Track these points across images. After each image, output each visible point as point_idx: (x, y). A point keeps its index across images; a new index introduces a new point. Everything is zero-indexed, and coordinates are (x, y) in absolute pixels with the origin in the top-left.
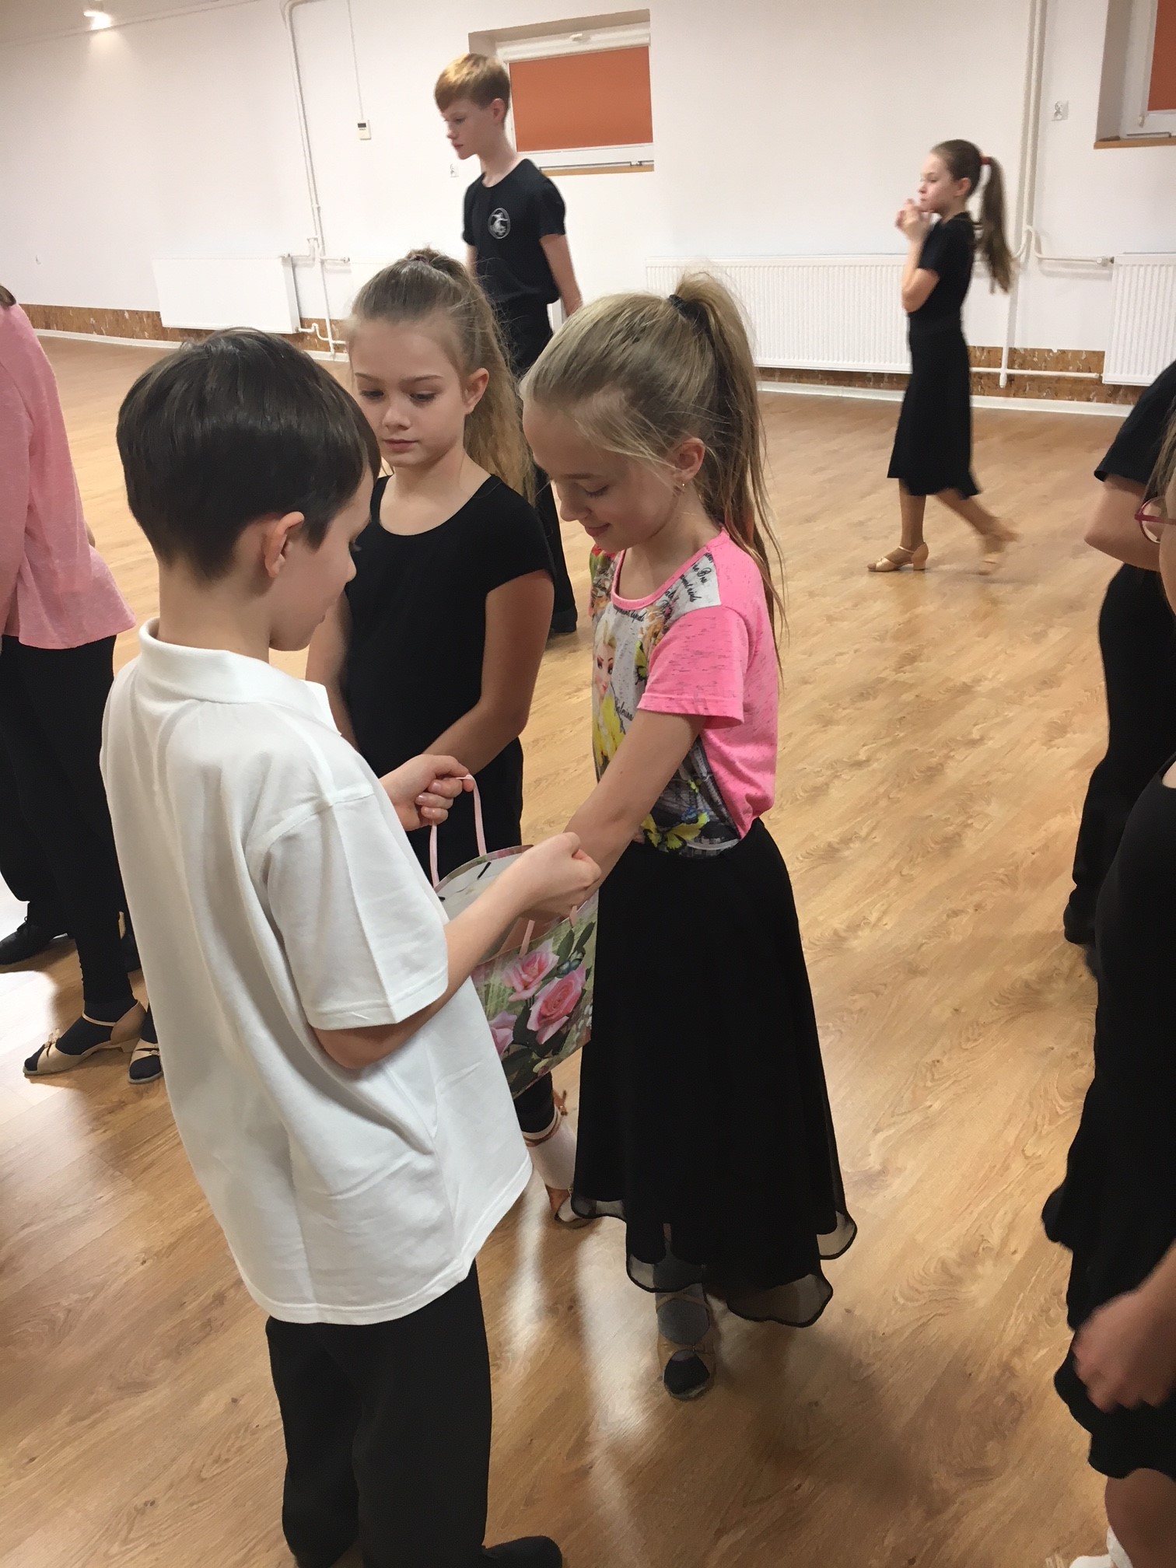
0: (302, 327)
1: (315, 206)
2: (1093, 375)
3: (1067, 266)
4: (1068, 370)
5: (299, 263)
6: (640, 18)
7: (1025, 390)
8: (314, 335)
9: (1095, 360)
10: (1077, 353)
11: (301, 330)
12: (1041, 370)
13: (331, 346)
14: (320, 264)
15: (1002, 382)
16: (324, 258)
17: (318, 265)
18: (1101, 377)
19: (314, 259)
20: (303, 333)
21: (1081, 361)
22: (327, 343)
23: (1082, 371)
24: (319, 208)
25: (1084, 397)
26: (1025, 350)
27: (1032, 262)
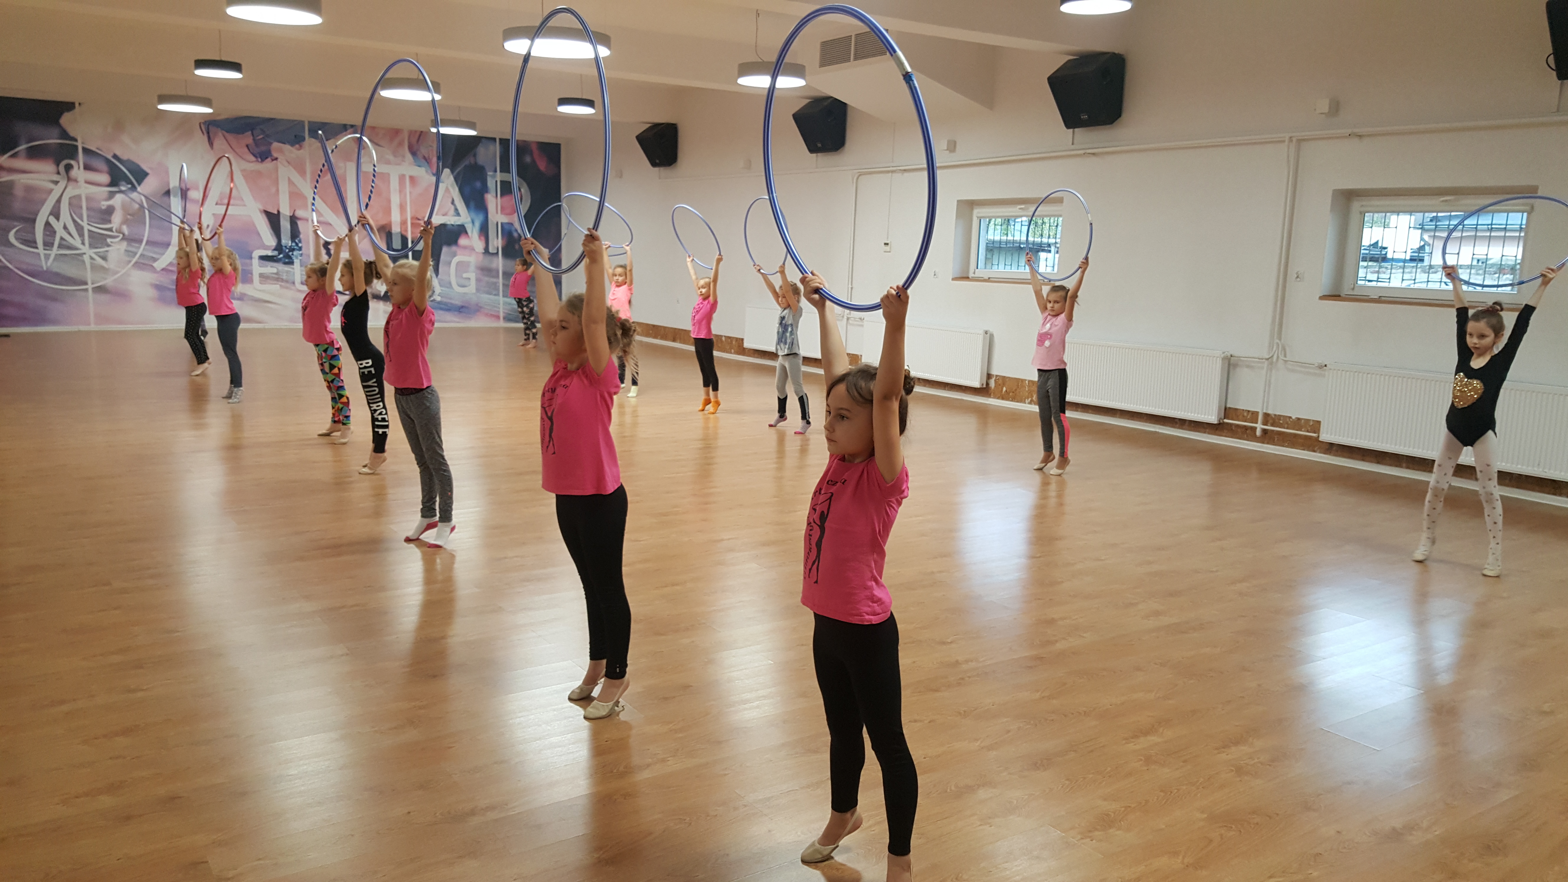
1: (850, 286)
2: (1314, 435)
3: (1305, 367)
4: (1301, 431)
7: (1274, 440)
9: (1316, 426)
10: (1308, 421)
12: (1284, 428)
14: (846, 320)
15: (1258, 433)
16: (849, 316)
18: (1319, 437)
21: (1309, 426)
23: (1310, 432)
24: (852, 288)
25: (1311, 448)
26: (1275, 415)
27: (1281, 362)
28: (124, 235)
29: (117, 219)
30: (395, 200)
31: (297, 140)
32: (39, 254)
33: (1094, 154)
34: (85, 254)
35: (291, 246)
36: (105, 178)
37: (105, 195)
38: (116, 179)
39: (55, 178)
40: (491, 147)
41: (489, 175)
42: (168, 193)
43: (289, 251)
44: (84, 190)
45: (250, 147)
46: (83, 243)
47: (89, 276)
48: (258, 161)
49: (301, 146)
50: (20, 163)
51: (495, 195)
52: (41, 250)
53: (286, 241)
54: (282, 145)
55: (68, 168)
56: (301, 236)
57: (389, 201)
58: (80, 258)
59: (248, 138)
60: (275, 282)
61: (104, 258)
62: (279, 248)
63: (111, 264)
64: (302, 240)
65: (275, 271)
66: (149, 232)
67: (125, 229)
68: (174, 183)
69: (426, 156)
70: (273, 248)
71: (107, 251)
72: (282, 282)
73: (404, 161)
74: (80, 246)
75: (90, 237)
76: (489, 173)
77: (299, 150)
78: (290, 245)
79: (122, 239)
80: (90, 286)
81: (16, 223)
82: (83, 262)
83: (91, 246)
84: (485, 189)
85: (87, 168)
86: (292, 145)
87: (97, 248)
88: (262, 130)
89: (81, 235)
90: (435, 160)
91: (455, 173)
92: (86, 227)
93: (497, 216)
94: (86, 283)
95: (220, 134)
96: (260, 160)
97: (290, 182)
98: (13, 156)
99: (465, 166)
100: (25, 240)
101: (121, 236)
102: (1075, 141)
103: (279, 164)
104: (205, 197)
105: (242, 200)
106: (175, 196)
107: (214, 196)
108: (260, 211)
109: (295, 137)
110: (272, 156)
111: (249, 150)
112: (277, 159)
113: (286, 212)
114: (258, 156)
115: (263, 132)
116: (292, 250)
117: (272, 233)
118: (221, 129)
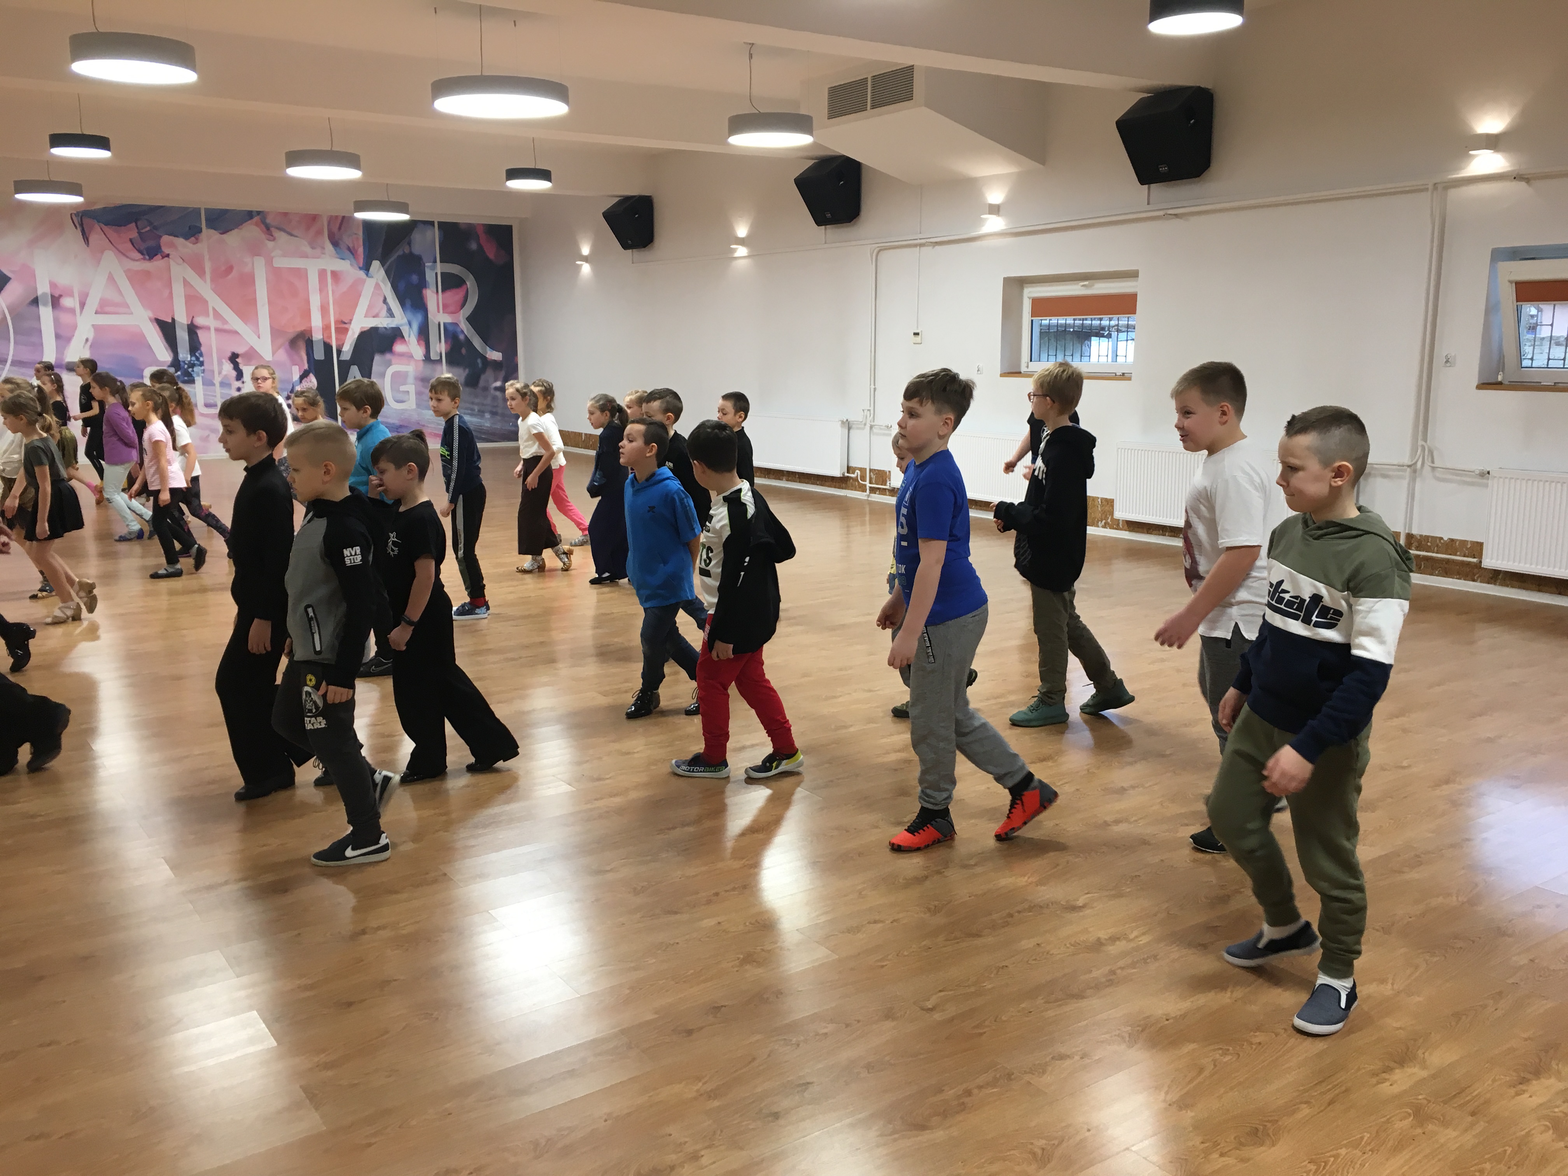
0: (848, 472)
1: (873, 387)
2: (1475, 560)
3: (1457, 475)
4: (1456, 555)
5: (854, 426)
6: (1133, 275)
8: (856, 479)
9: (1477, 549)
10: (1464, 542)
11: (846, 474)
12: (1433, 552)
13: (868, 488)
14: (869, 428)
16: (872, 424)
17: (868, 427)
18: (1481, 562)
19: (865, 424)
20: (848, 477)
21: (1467, 549)
22: (865, 485)
23: (1468, 557)
24: (875, 389)
25: (1469, 577)
26: (1421, 536)
27: (1427, 468)
30: (315, 301)
31: (192, 232)
33: (1175, 215)
35: (191, 360)
40: (429, 234)
41: (428, 267)
42: (35, 302)
43: (189, 367)
45: (134, 242)
48: (144, 259)
49: (197, 239)
51: (435, 290)
53: (185, 355)
54: (171, 237)
56: (203, 349)
57: (308, 302)
59: (131, 232)
62: (176, 363)
64: (204, 354)
66: (13, 348)
68: (43, 289)
69: (351, 246)
70: (169, 363)
73: (324, 254)
76: (426, 264)
77: (194, 244)
78: (189, 359)
84: (423, 284)
86: (186, 237)
88: (147, 220)
90: (361, 250)
91: (386, 266)
93: (438, 317)
95: (97, 227)
96: (147, 257)
97: (186, 283)
99: (399, 257)
102: (1151, 202)
103: (172, 262)
104: (83, 305)
105: (128, 306)
106: (45, 305)
107: (93, 303)
108: (151, 320)
109: (190, 229)
110: (162, 252)
111: (134, 246)
112: (168, 256)
113: (182, 319)
114: (145, 252)
115: (150, 223)
116: (192, 365)
117: (167, 345)
118: (99, 222)
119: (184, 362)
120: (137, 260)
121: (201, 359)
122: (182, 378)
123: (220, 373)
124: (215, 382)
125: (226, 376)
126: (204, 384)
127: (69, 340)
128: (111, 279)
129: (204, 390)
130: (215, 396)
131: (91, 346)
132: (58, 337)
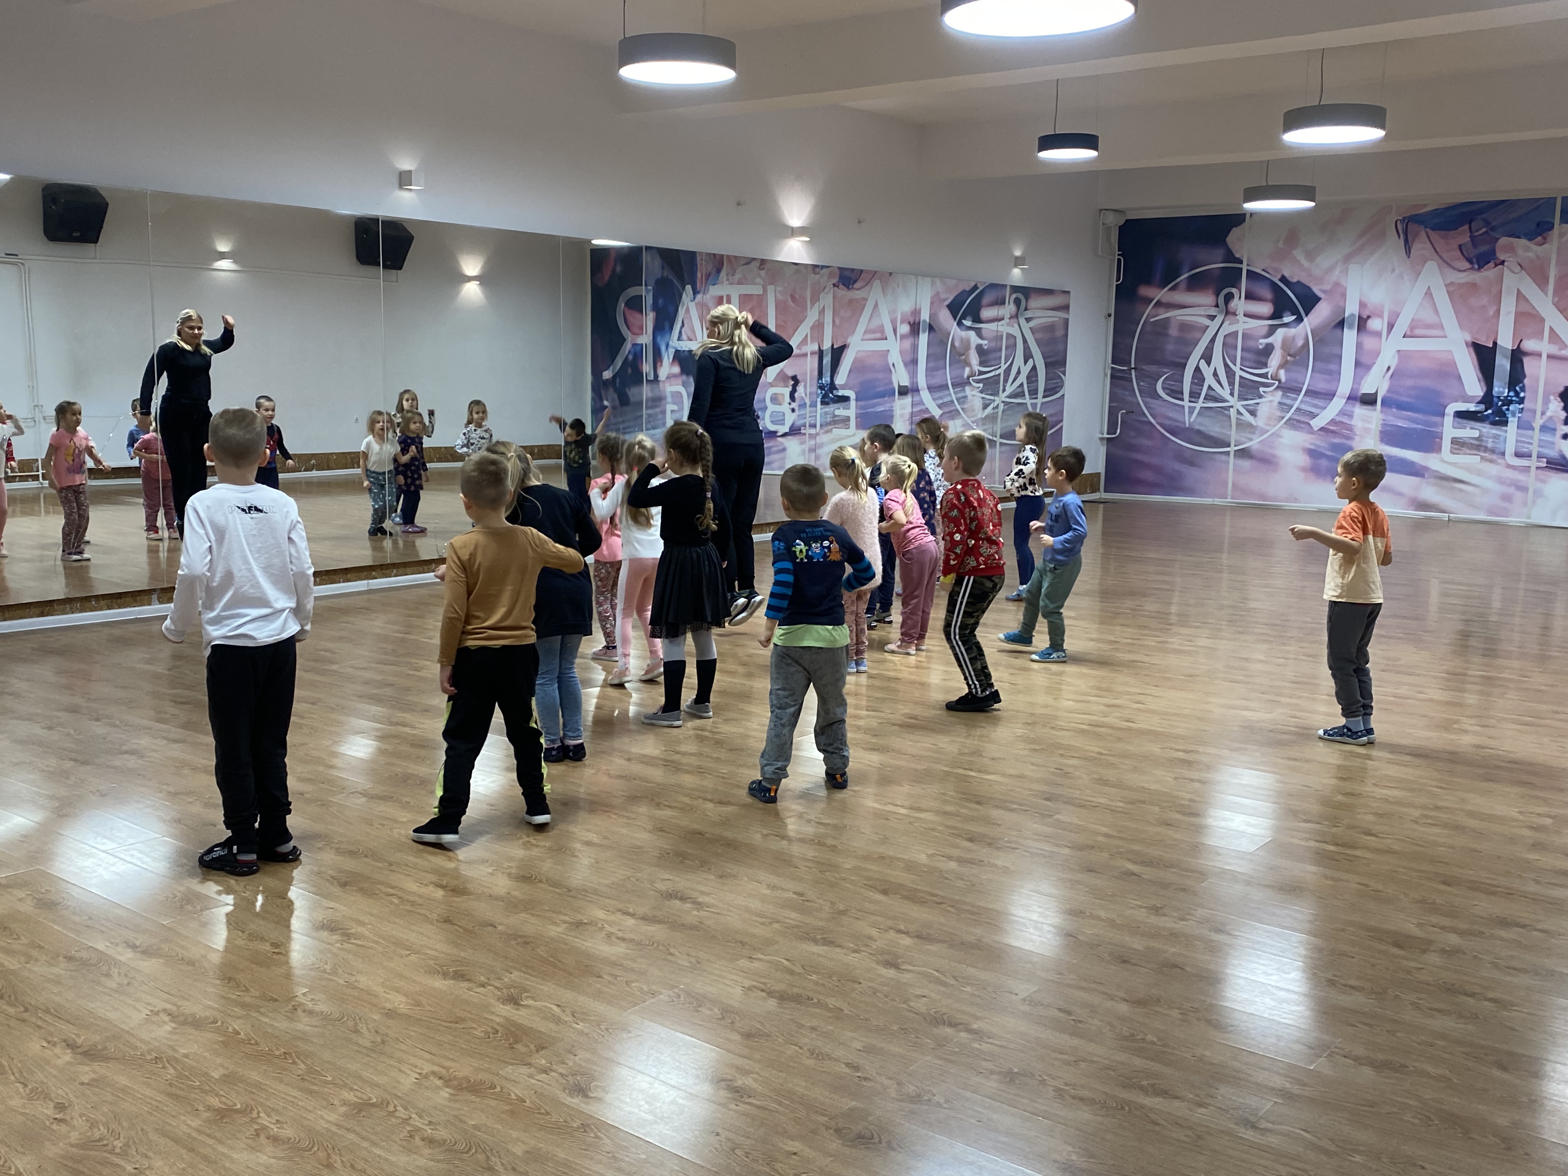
28: (1280, 381)
29: (1275, 360)
32: (1183, 407)
34: (1232, 407)
35: (1508, 396)
36: (1266, 309)
37: (1265, 331)
38: (1281, 307)
39: (1213, 311)
42: (1341, 324)
43: (1503, 405)
44: (1243, 325)
45: (1463, 248)
46: (1232, 394)
47: (1233, 435)
48: (1472, 269)
49: (1545, 239)
50: (1180, 297)
52: (1186, 403)
53: (1501, 389)
55: (1229, 297)
56: (1526, 381)
58: (1227, 412)
59: (1463, 236)
60: (1474, 452)
61: (1253, 413)
62: (1487, 399)
63: (1259, 422)
64: (1527, 388)
65: (1476, 434)
66: (1311, 377)
67: (1282, 374)
68: (1352, 309)
70: (1479, 399)
71: (1258, 404)
72: (1485, 451)
74: (1229, 397)
75: (1240, 385)
78: (1506, 394)
79: (1278, 387)
80: (1232, 449)
81: (1165, 370)
82: (1230, 417)
83: (1241, 398)
85: (1250, 296)
87: (1246, 399)
88: (1485, 220)
89: (1231, 384)
92: (1239, 373)
94: (1229, 446)
95: (1423, 234)
96: (1476, 266)
97: (1520, 296)
98: (1173, 289)
100: (1172, 390)
101: (1277, 383)
103: (1506, 271)
104: (1391, 327)
105: (1442, 327)
106: (1351, 327)
107: (1402, 325)
108: (1467, 344)
109: (1538, 225)
110: (1496, 258)
111: (1462, 253)
112: (1503, 263)
113: (1506, 342)
114: (1474, 260)
115: (1487, 223)
116: (1508, 402)
117: (1480, 375)
118: (1426, 227)
119: (1499, 397)
120: (1464, 271)
121: (1522, 395)
122: (1491, 418)
123: (1543, 413)
124: (1534, 425)
125: (1551, 418)
126: (1518, 428)
127: (1368, 368)
128: (1429, 293)
129: (1518, 435)
130: (1531, 444)
131: (1392, 376)
132: (1358, 364)
